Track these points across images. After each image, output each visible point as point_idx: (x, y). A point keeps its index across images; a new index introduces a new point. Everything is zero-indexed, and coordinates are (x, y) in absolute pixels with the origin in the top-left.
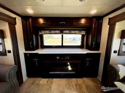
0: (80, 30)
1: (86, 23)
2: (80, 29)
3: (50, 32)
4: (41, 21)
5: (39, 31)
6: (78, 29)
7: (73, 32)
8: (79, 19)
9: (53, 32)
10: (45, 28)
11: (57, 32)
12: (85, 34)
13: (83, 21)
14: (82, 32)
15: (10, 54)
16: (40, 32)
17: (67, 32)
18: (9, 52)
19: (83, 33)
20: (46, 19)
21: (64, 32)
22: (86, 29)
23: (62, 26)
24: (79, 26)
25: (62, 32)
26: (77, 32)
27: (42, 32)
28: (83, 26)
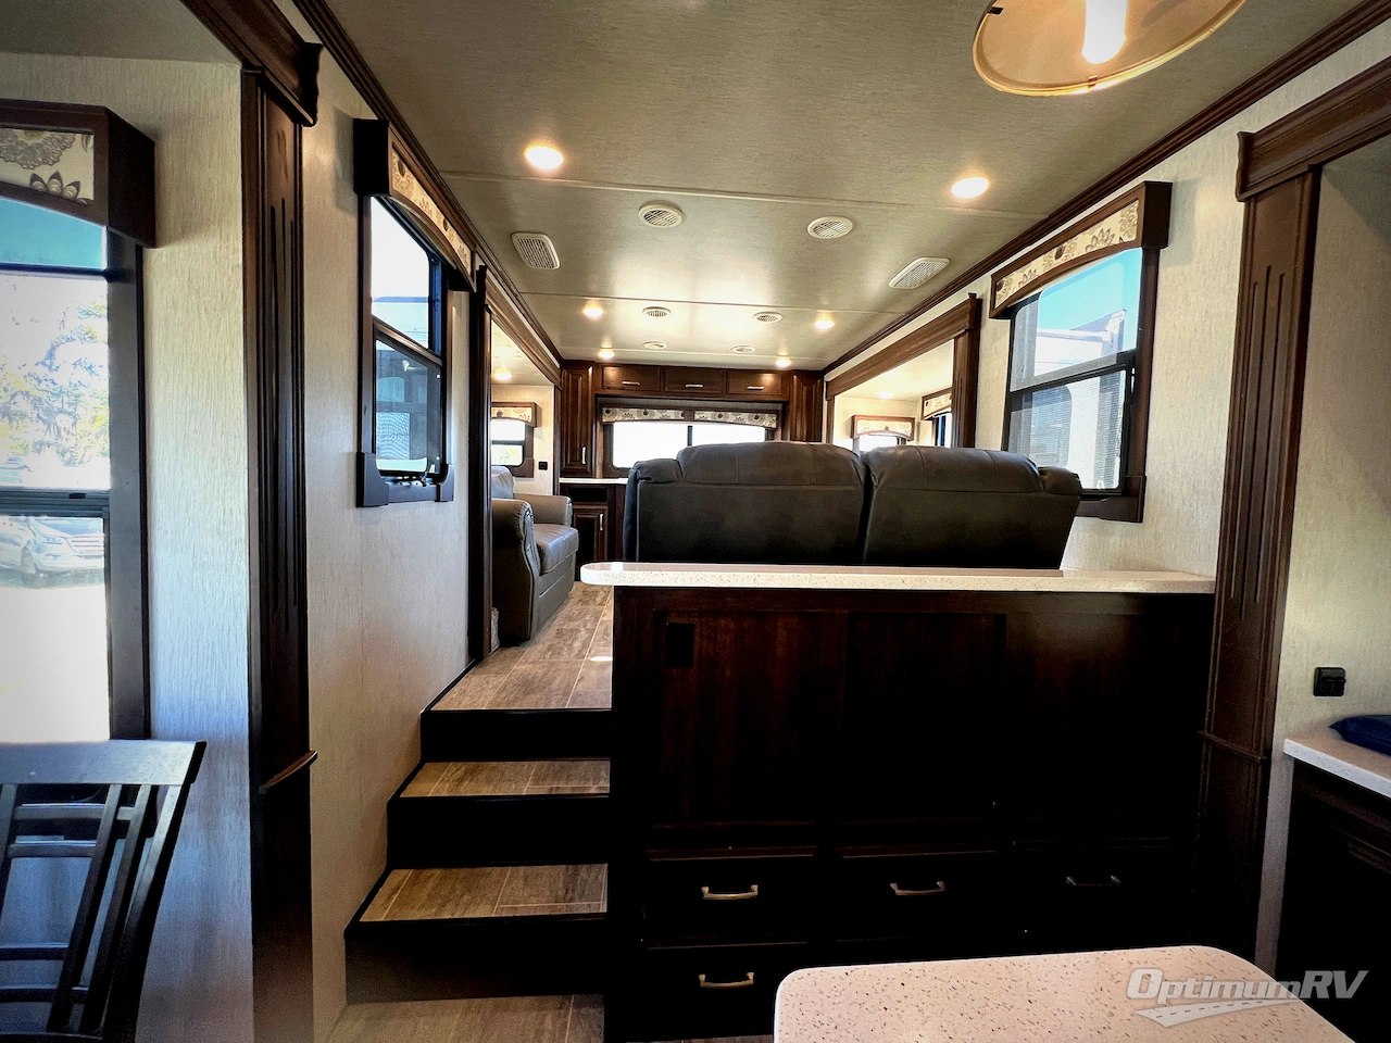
0: (757, 413)
1: (774, 387)
2: (756, 406)
3: (645, 414)
4: (611, 373)
5: (605, 409)
6: (749, 405)
7: (731, 417)
8: (754, 373)
9: (657, 414)
10: (626, 400)
11: (671, 414)
12: (774, 426)
13: (768, 379)
14: (763, 419)
15: (543, 471)
16: (608, 412)
17: (708, 415)
18: (543, 466)
20: (629, 368)
21: (697, 417)
22: (779, 407)
23: (693, 394)
24: (748, 398)
25: (689, 415)
26: (744, 416)
27: (615, 414)
28: (763, 398)
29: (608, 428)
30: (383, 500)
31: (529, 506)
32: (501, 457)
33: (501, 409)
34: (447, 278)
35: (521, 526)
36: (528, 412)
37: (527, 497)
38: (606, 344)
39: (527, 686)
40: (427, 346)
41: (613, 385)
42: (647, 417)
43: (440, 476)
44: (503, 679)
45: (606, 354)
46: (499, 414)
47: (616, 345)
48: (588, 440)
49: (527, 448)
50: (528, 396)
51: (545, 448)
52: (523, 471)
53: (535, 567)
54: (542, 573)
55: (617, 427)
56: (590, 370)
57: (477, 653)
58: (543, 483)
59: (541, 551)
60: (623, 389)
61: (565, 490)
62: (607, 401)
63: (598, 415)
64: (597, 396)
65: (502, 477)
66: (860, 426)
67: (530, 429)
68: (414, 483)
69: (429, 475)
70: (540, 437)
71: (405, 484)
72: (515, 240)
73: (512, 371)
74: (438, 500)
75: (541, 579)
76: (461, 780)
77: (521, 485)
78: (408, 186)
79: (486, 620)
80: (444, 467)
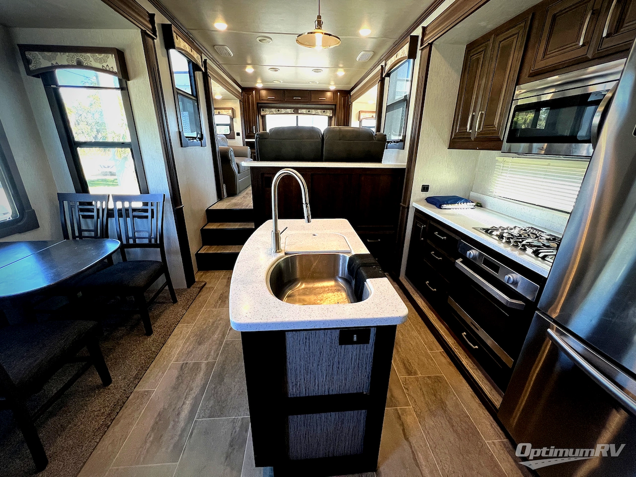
0: (324, 110)
1: (330, 98)
2: (324, 106)
3: (279, 111)
4: (263, 93)
5: (262, 109)
6: (321, 106)
7: (313, 111)
8: (322, 92)
9: (283, 111)
10: (270, 105)
11: (289, 111)
12: (331, 115)
13: (329, 94)
14: (327, 112)
15: (238, 136)
16: (263, 110)
17: (304, 111)
18: (238, 134)
19: (329, 113)
20: (270, 90)
21: (299, 112)
22: (334, 107)
23: (298, 102)
24: (320, 103)
25: (296, 110)
26: (319, 111)
27: (266, 111)
28: (326, 103)
29: (263, 117)
30: (187, 146)
31: (232, 149)
32: (221, 131)
33: (220, 111)
34: (194, 67)
35: (230, 156)
36: (230, 111)
37: (232, 147)
38: (259, 81)
39: (236, 204)
40: (191, 94)
41: (264, 98)
42: (279, 112)
43: (201, 139)
44: (228, 203)
45: (259, 85)
46: (219, 113)
47: (263, 82)
48: (255, 123)
49: (231, 127)
50: (230, 104)
51: (238, 127)
52: (231, 136)
53: (236, 171)
54: (239, 173)
55: (267, 117)
56: (254, 92)
57: (220, 197)
58: (239, 141)
59: (238, 166)
60: (268, 100)
61: (248, 144)
62: (261, 106)
63: (259, 112)
64: (258, 103)
65: (222, 139)
66: (362, 116)
67: (232, 119)
68: (194, 140)
69: (198, 138)
70: (236, 122)
71: (192, 141)
72: (215, 48)
73: (222, 95)
74: (202, 146)
75: (239, 175)
76: (220, 225)
77: (230, 142)
78: (180, 42)
79: (222, 187)
80: (202, 135)
